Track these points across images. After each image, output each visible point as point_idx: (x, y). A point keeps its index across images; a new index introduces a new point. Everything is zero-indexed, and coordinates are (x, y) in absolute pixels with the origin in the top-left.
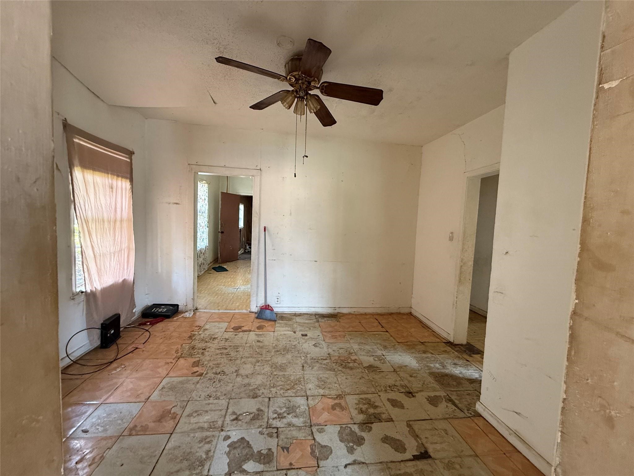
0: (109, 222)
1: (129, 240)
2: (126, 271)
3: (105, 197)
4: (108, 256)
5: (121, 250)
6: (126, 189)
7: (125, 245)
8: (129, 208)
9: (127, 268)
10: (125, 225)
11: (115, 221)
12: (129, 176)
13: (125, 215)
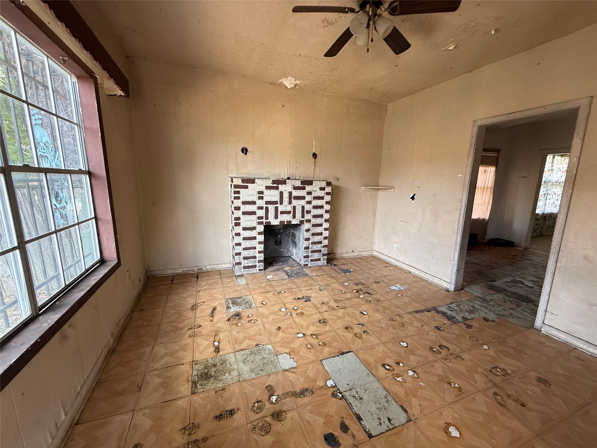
0: (481, 188)
1: (490, 198)
2: (485, 214)
3: (481, 176)
4: (478, 205)
5: (484, 203)
6: (492, 171)
7: (487, 201)
8: (493, 181)
9: (486, 213)
10: (489, 190)
11: (484, 188)
12: (495, 164)
13: (490, 185)
